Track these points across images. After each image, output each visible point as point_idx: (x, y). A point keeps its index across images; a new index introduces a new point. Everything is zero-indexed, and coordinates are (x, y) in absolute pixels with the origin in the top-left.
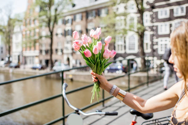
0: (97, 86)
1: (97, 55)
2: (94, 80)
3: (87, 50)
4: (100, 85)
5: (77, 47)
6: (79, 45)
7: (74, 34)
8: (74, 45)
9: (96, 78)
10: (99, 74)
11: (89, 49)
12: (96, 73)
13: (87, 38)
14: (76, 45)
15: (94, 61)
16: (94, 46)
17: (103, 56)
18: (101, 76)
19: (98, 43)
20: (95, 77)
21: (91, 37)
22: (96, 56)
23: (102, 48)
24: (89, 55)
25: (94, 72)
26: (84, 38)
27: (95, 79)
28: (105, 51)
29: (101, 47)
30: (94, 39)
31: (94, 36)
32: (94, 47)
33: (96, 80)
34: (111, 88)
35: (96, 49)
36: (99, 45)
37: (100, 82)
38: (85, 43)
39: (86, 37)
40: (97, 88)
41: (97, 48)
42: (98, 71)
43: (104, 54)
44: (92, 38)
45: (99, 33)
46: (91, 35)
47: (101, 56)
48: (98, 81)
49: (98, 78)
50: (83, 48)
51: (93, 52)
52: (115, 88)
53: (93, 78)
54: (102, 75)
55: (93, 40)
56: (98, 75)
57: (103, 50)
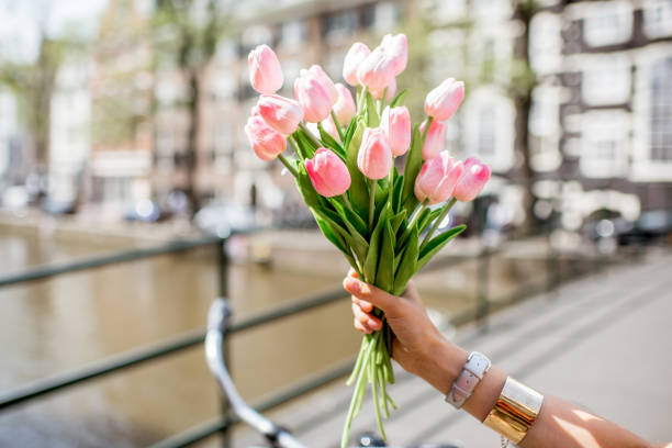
0: (379, 357)
1: (380, 182)
2: (365, 324)
3: (322, 156)
4: (396, 351)
5: (268, 137)
6: (281, 124)
7: (255, 61)
8: (255, 127)
9: (374, 313)
10: (391, 293)
11: (337, 147)
12: (375, 284)
13: (326, 89)
14: (265, 125)
15: (366, 219)
16: (367, 130)
17: (418, 191)
18: (403, 300)
19: (391, 119)
20: (367, 305)
21: (349, 87)
22: (376, 191)
23: (412, 146)
24: (339, 185)
25: (363, 278)
26: (309, 86)
27: (366, 317)
28: (430, 163)
29: (408, 138)
30: (368, 95)
31: (369, 75)
32: (366, 139)
33: (372, 322)
34: (454, 371)
35: (377, 148)
36: (392, 127)
37: (393, 336)
38: (313, 114)
39: (321, 83)
40: (379, 366)
41: (382, 142)
42: (386, 275)
43: (423, 181)
44: (353, 90)
45: (394, 63)
46: (353, 75)
47: (406, 192)
48: (385, 325)
49: (382, 313)
50: (306, 145)
51: (361, 164)
52: (479, 372)
53: (356, 309)
54: (404, 294)
55: (361, 98)
56: (384, 298)
57: (415, 156)
